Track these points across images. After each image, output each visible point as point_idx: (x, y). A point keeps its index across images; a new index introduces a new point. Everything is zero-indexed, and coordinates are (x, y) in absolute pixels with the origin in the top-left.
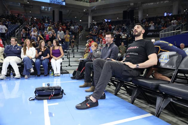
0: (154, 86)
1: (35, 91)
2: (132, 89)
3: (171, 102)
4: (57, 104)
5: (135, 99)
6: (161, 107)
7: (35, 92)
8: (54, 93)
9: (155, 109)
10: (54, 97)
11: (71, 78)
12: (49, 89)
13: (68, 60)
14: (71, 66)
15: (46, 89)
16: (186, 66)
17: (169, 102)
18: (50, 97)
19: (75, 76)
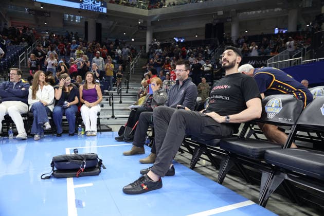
0: (258, 154)
1: (53, 162)
2: (221, 158)
3: (285, 180)
4: (90, 184)
5: (225, 176)
6: (269, 190)
7: (51, 164)
8: (85, 166)
9: (259, 192)
10: (85, 173)
11: (116, 138)
12: (76, 158)
13: (111, 108)
14: (116, 118)
15: (72, 159)
18: (78, 173)
19: (122, 135)
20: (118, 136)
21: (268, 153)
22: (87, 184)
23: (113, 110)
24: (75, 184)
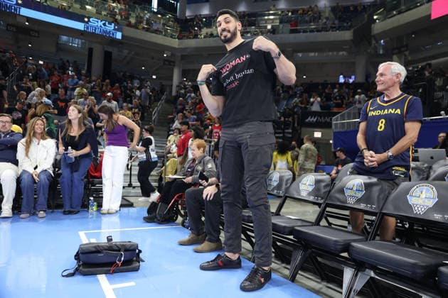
0: (340, 247)
1: (77, 253)
3: (371, 278)
4: (132, 284)
5: (297, 273)
6: (354, 288)
7: (75, 256)
8: (122, 259)
9: (341, 293)
10: (122, 268)
11: (145, 218)
12: (110, 248)
13: (129, 172)
14: (134, 187)
15: (106, 250)
17: (368, 278)
18: (112, 269)
19: (154, 214)
20: (147, 215)
21: (353, 247)
22: (127, 283)
23: (131, 175)
24: (111, 283)
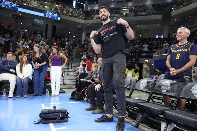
0: (159, 113)
1: (41, 113)
3: (175, 127)
4: (64, 128)
5: (139, 124)
7: (40, 115)
8: (60, 116)
10: (60, 120)
12: (55, 112)
14: (65, 85)
15: (53, 112)
16: (186, 94)
17: (173, 127)
18: (56, 121)
19: (74, 97)
20: (71, 97)
21: (166, 112)
23: (64, 79)
24: (55, 128)
